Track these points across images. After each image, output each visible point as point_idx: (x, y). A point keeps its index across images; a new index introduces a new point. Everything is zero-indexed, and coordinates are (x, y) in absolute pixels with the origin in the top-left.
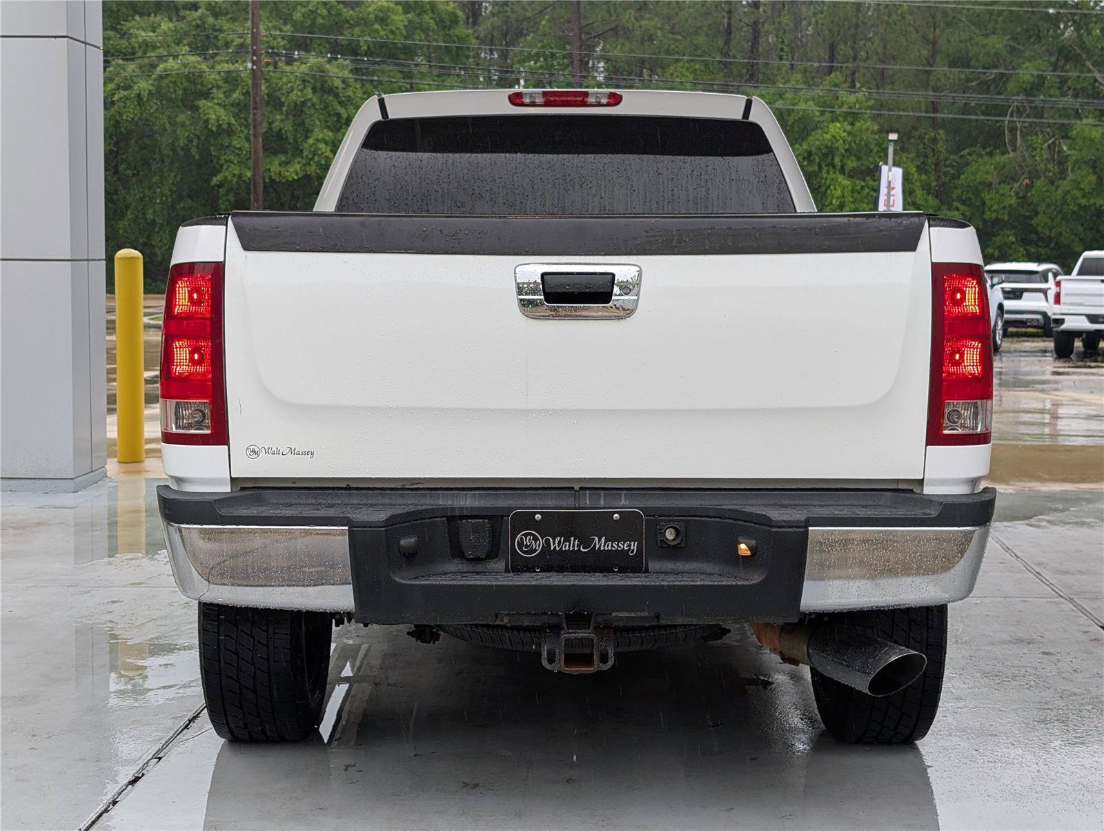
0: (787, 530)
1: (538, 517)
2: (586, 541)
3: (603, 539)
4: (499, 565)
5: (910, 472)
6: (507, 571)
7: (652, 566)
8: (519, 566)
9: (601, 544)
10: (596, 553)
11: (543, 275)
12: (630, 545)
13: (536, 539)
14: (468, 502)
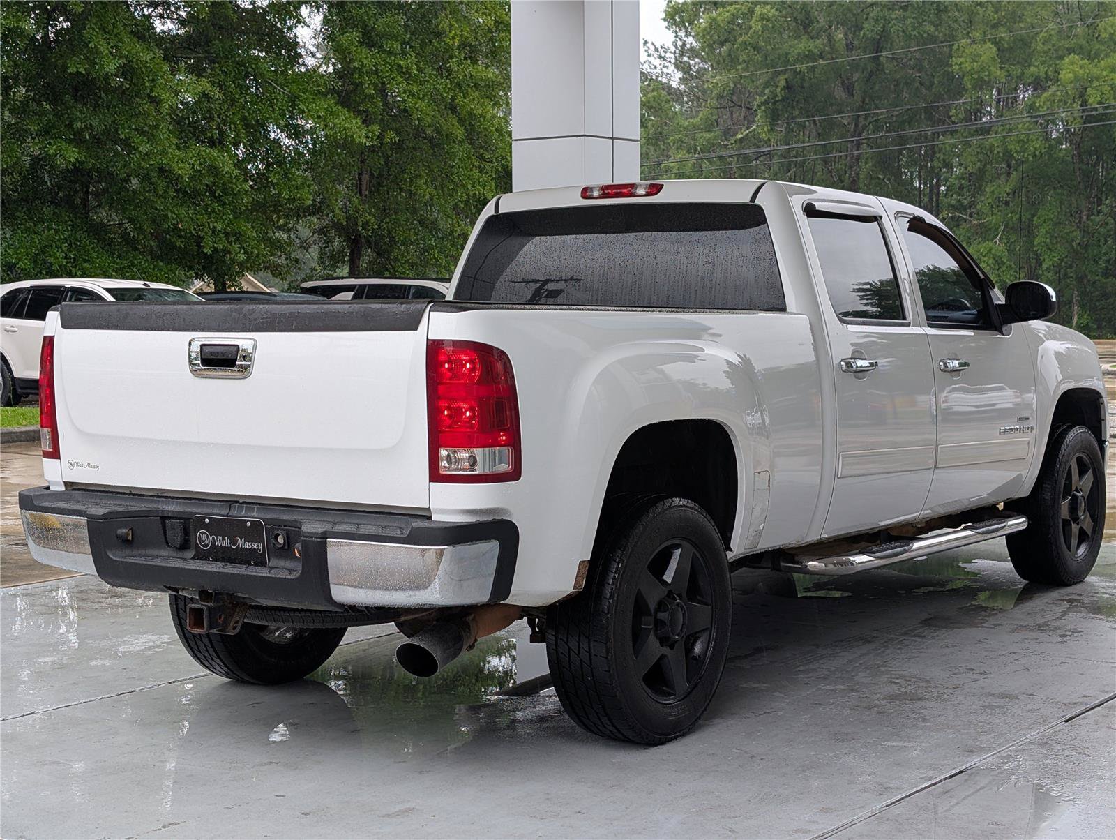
0: (310, 539)
1: (207, 520)
2: (234, 542)
3: (243, 540)
4: (190, 554)
5: (421, 503)
6: (193, 558)
7: (273, 562)
8: (201, 556)
9: (242, 543)
10: (240, 549)
11: (202, 346)
12: (258, 546)
13: (208, 537)
14: (173, 507)
